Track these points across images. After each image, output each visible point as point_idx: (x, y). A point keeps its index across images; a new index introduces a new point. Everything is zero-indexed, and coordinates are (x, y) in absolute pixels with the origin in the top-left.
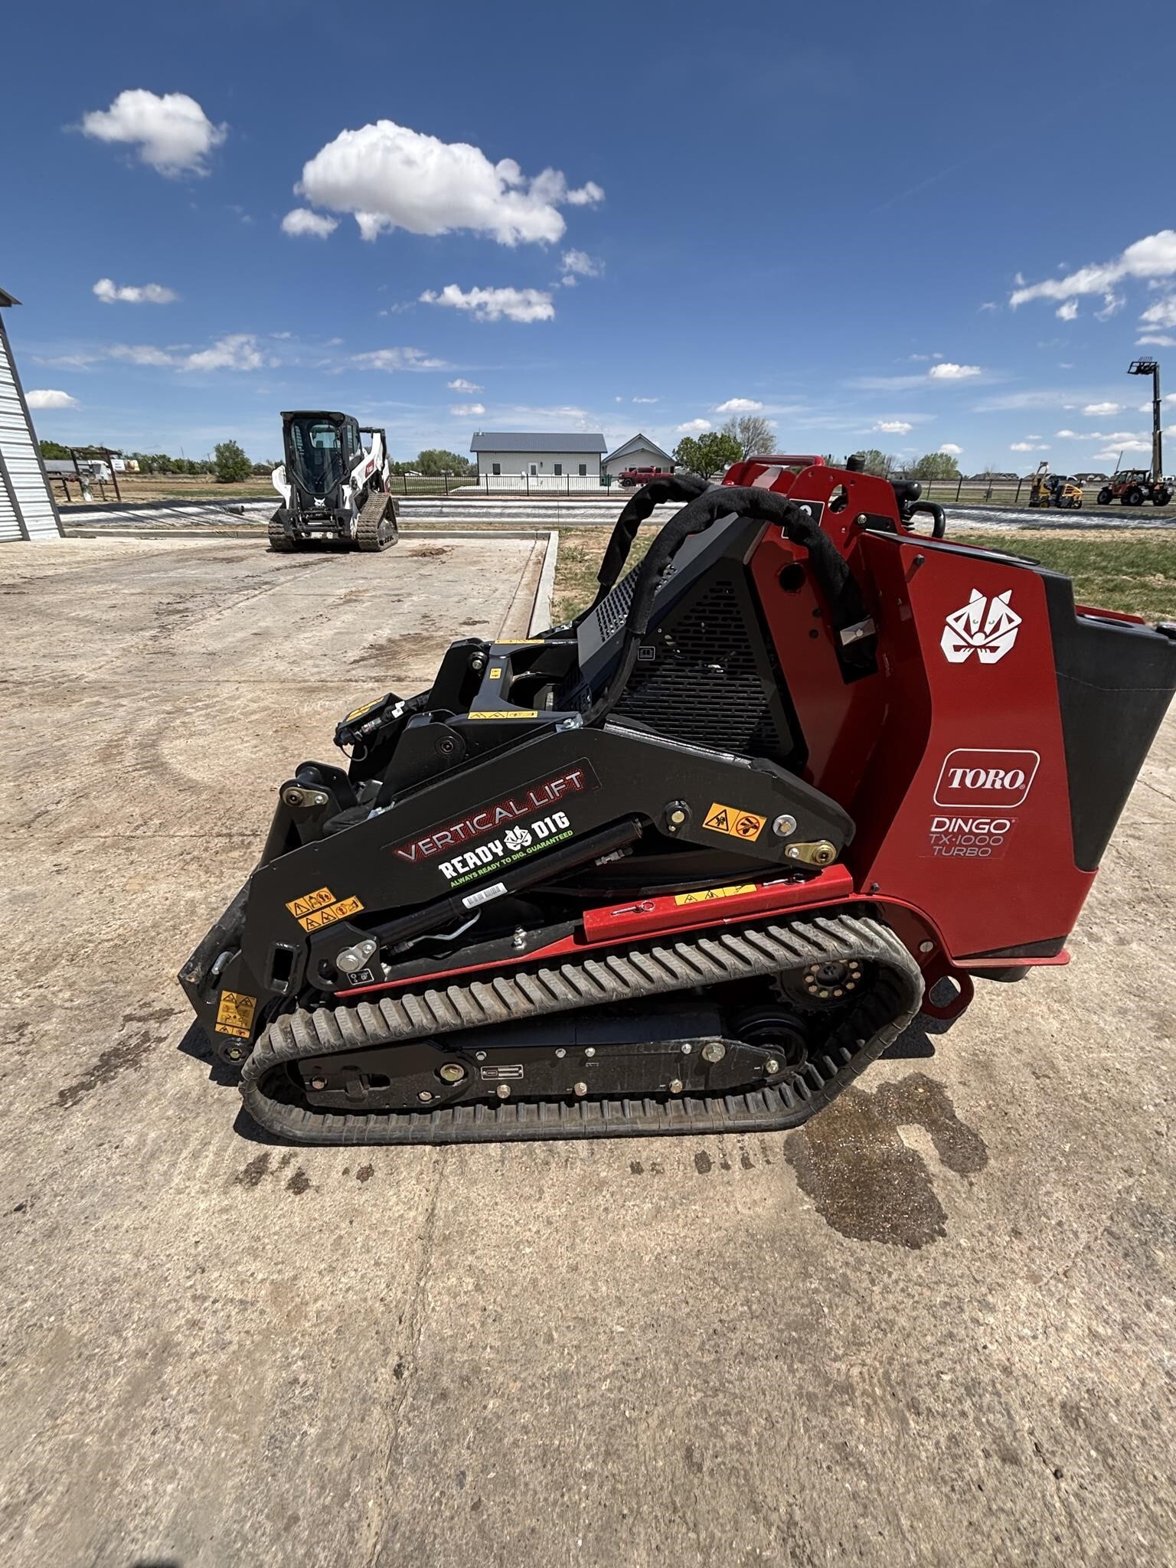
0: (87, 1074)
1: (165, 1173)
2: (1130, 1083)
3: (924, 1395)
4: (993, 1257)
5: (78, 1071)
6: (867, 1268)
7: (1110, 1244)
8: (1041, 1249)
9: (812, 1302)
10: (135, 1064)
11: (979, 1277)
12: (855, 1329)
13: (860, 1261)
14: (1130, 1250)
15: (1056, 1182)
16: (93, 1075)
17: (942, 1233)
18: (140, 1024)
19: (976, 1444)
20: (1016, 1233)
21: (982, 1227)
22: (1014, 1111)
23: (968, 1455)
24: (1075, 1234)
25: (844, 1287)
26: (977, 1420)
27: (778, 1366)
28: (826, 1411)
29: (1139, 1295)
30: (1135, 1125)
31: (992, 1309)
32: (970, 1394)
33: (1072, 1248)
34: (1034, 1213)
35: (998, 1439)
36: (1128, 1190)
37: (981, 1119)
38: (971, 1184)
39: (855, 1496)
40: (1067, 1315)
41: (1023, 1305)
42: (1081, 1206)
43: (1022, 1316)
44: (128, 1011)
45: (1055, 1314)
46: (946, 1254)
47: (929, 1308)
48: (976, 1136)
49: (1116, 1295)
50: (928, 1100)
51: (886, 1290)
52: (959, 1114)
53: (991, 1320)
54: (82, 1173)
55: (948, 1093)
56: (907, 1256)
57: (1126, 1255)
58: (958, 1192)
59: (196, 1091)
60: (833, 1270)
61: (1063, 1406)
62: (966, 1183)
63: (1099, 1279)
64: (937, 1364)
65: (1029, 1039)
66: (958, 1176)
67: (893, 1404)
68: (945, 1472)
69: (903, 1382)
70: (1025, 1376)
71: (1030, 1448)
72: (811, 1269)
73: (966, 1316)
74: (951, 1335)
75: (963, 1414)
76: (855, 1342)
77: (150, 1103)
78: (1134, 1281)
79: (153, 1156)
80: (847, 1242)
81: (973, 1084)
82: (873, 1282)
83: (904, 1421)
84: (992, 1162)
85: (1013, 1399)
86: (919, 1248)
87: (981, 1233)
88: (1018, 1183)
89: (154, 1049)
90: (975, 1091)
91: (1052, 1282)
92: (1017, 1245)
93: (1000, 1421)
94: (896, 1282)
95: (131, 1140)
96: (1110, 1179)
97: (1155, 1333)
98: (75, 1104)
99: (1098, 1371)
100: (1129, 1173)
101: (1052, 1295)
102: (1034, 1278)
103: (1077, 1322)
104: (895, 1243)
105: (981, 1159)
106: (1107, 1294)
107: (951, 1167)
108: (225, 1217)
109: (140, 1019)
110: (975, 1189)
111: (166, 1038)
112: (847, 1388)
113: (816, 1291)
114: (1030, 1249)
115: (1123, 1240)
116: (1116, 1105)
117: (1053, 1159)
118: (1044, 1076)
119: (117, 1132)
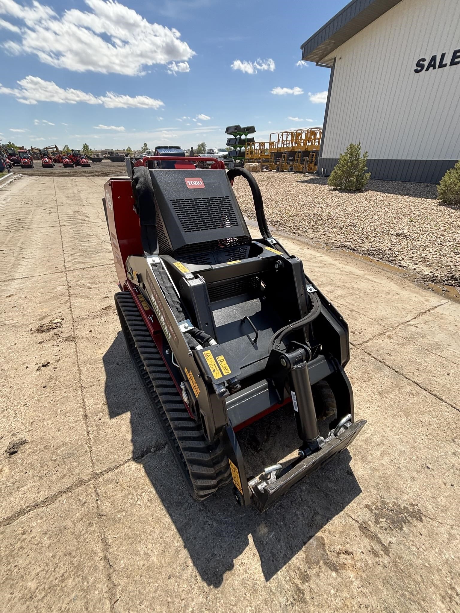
0: (409, 522)
1: (376, 435)
5: (414, 529)
10: (383, 503)
16: (405, 516)
18: (379, 535)
44: (386, 560)
54: (405, 462)
59: (359, 457)
77: (378, 470)
79: (379, 445)
89: (373, 504)
95: (387, 459)
98: (413, 505)
108: (360, 407)
109: (379, 541)
111: (368, 507)
119: (392, 467)
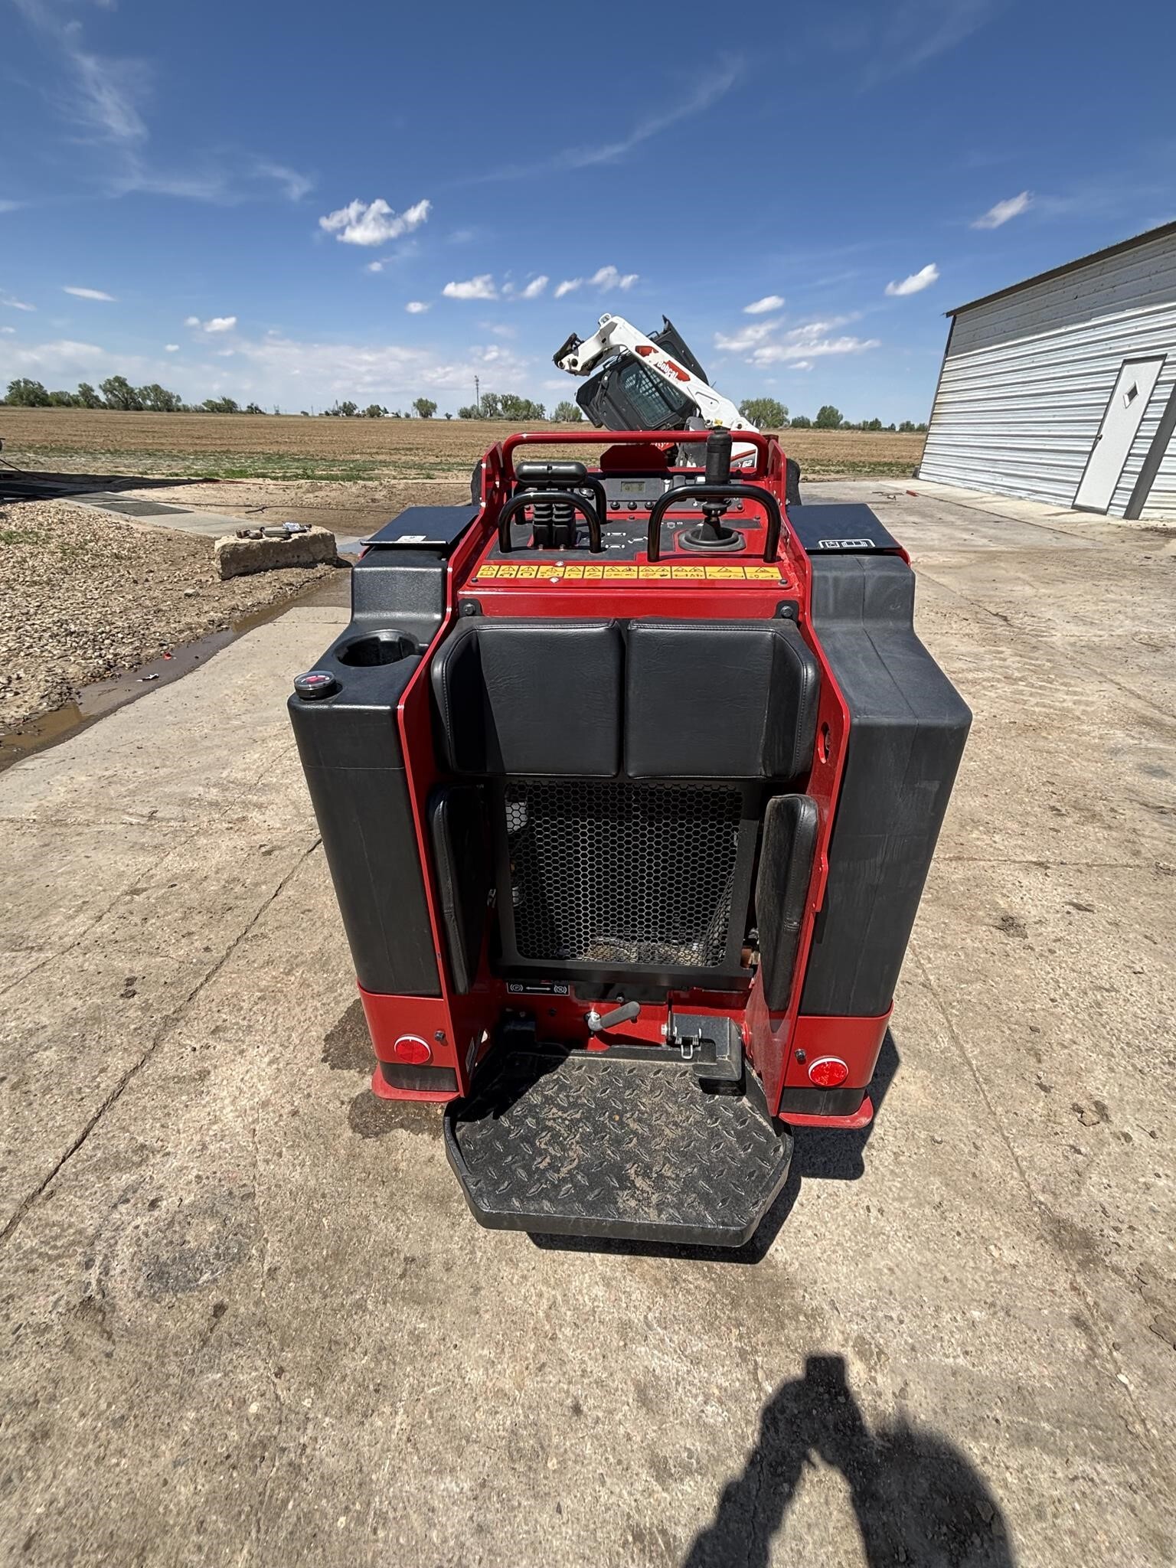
2: (349, 1410)
3: (262, 1005)
4: (292, 1084)
6: (332, 1005)
7: (244, 1185)
8: (276, 1123)
9: (333, 970)
11: (289, 1067)
12: (309, 986)
13: (337, 1003)
14: (231, 1202)
15: (307, 1180)
17: (324, 1060)
19: (231, 1019)
20: (295, 1113)
21: (313, 1090)
22: (382, 1194)
23: (231, 1012)
24: (267, 1162)
25: (330, 989)
26: (237, 1023)
27: (316, 948)
28: (288, 961)
29: (208, 1178)
30: (302, 1347)
31: (270, 1063)
32: (250, 1026)
33: (262, 1149)
34: (299, 1138)
35: (225, 1030)
36: (262, 1252)
37: (389, 1152)
38: (343, 1103)
39: (254, 962)
40: (236, 1110)
41: (259, 1085)
42: (280, 1186)
43: (255, 1080)
45: (243, 1102)
46: (312, 1054)
47: (293, 1028)
48: (377, 1134)
49: (220, 1158)
50: (428, 1113)
51: (316, 1009)
52: (402, 1134)
53: (266, 1060)
55: (426, 1136)
56: (325, 1030)
57: (231, 1193)
58: (343, 1088)
60: (342, 987)
61: (209, 1073)
62: (346, 1099)
63: (235, 1153)
64: (269, 1018)
65: (462, 1295)
66: (354, 1095)
67: (270, 989)
68: (234, 999)
69: (275, 997)
70: (233, 1061)
71: (211, 1042)
72: (348, 976)
73: (277, 1046)
74: (275, 1032)
75: (244, 1019)
76: (304, 984)
78: (216, 1182)
80: (352, 1000)
81: (427, 1171)
82: (324, 1004)
83: (261, 991)
84: (349, 1133)
85: (230, 1047)
86: (325, 1040)
87: (309, 1086)
88: (323, 1143)
90: (418, 1167)
91: (256, 1116)
92: (289, 1108)
93: (228, 1035)
94: (316, 1017)
96: (280, 1241)
97: (186, 1167)
99: (204, 1106)
100: (273, 1271)
101: (252, 1109)
102: (265, 1104)
103: (229, 1115)
104: (336, 1027)
105: (357, 1125)
106: (225, 1151)
107: (362, 1094)
110: (338, 1104)
112: (288, 973)
113: (337, 974)
114: (281, 1115)
115: (239, 1201)
116: (334, 1344)
117: (324, 1196)
118: (405, 1270)
